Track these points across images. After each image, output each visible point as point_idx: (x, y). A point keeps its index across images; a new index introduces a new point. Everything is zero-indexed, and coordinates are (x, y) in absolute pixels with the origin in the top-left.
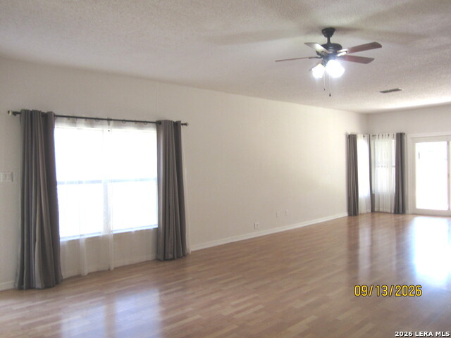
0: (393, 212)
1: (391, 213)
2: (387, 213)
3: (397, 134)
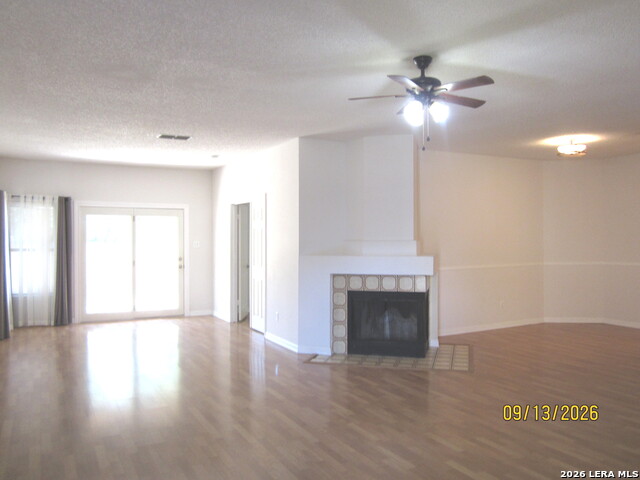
0: (53, 323)
1: (50, 326)
2: (43, 327)
3: (60, 199)
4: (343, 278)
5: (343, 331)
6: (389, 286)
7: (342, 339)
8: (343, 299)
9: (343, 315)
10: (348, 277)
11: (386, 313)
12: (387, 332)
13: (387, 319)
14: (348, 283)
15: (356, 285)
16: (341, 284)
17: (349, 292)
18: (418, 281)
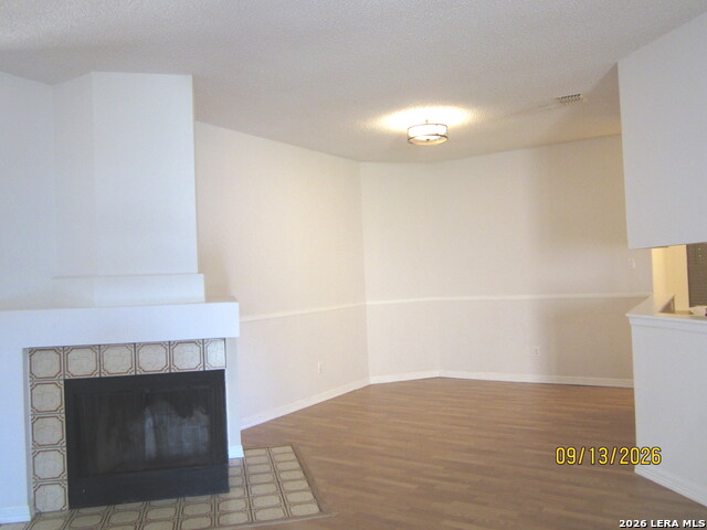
4: (52, 353)
5: (56, 464)
6: (153, 363)
7: (54, 481)
8: (54, 398)
9: (55, 431)
10: (63, 352)
11: (147, 411)
12: (150, 445)
13: (149, 423)
14: (64, 364)
15: (83, 368)
16: (48, 366)
17: (66, 381)
18: (210, 349)
